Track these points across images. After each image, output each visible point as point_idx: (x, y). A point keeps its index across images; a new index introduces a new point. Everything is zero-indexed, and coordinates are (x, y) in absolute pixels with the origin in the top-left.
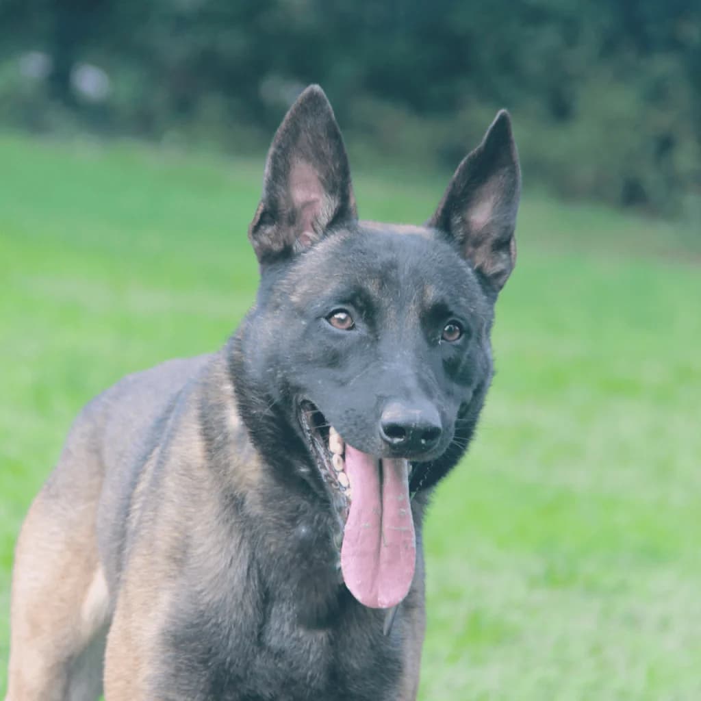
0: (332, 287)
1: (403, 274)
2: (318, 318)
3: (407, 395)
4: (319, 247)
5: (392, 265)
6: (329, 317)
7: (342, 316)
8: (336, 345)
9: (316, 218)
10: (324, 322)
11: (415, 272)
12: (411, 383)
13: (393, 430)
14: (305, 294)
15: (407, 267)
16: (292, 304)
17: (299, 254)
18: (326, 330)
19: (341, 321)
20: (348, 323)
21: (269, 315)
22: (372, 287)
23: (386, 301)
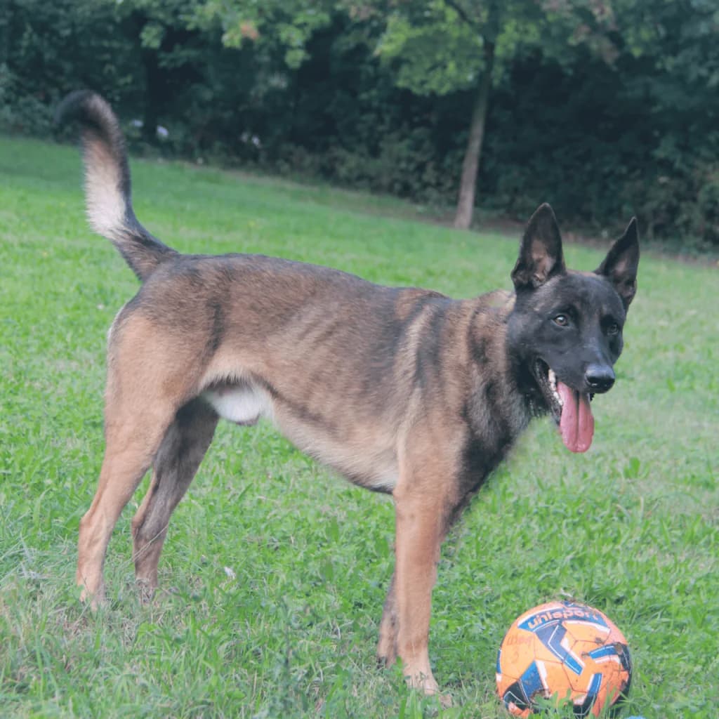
0: (556, 304)
1: (591, 298)
2: (549, 319)
3: (597, 362)
4: (548, 284)
5: (586, 294)
6: (555, 319)
7: (561, 318)
8: (558, 333)
9: (544, 267)
10: (553, 322)
11: (597, 297)
12: (599, 355)
13: (592, 379)
14: (542, 307)
15: (593, 295)
16: (536, 312)
17: (537, 288)
18: (554, 326)
19: (561, 321)
20: (564, 322)
21: (521, 316)
22: (578, 305)
23: (584, 312)
